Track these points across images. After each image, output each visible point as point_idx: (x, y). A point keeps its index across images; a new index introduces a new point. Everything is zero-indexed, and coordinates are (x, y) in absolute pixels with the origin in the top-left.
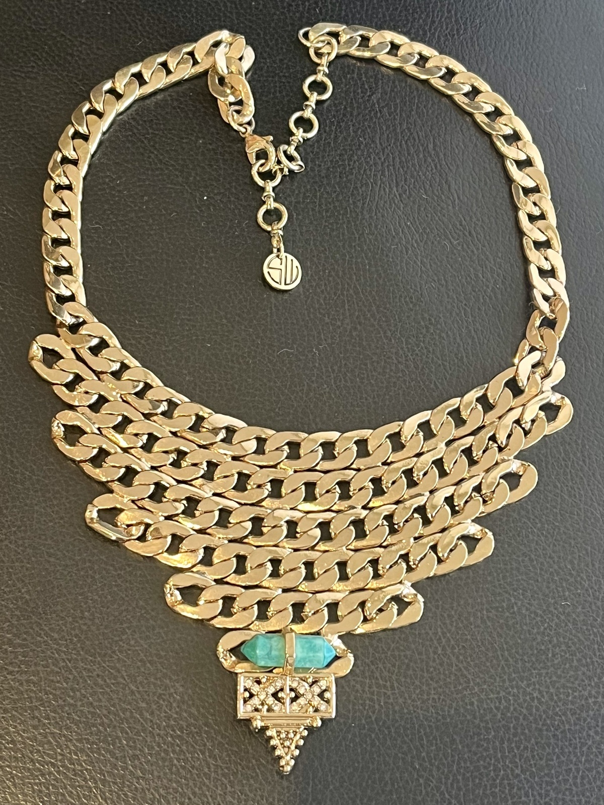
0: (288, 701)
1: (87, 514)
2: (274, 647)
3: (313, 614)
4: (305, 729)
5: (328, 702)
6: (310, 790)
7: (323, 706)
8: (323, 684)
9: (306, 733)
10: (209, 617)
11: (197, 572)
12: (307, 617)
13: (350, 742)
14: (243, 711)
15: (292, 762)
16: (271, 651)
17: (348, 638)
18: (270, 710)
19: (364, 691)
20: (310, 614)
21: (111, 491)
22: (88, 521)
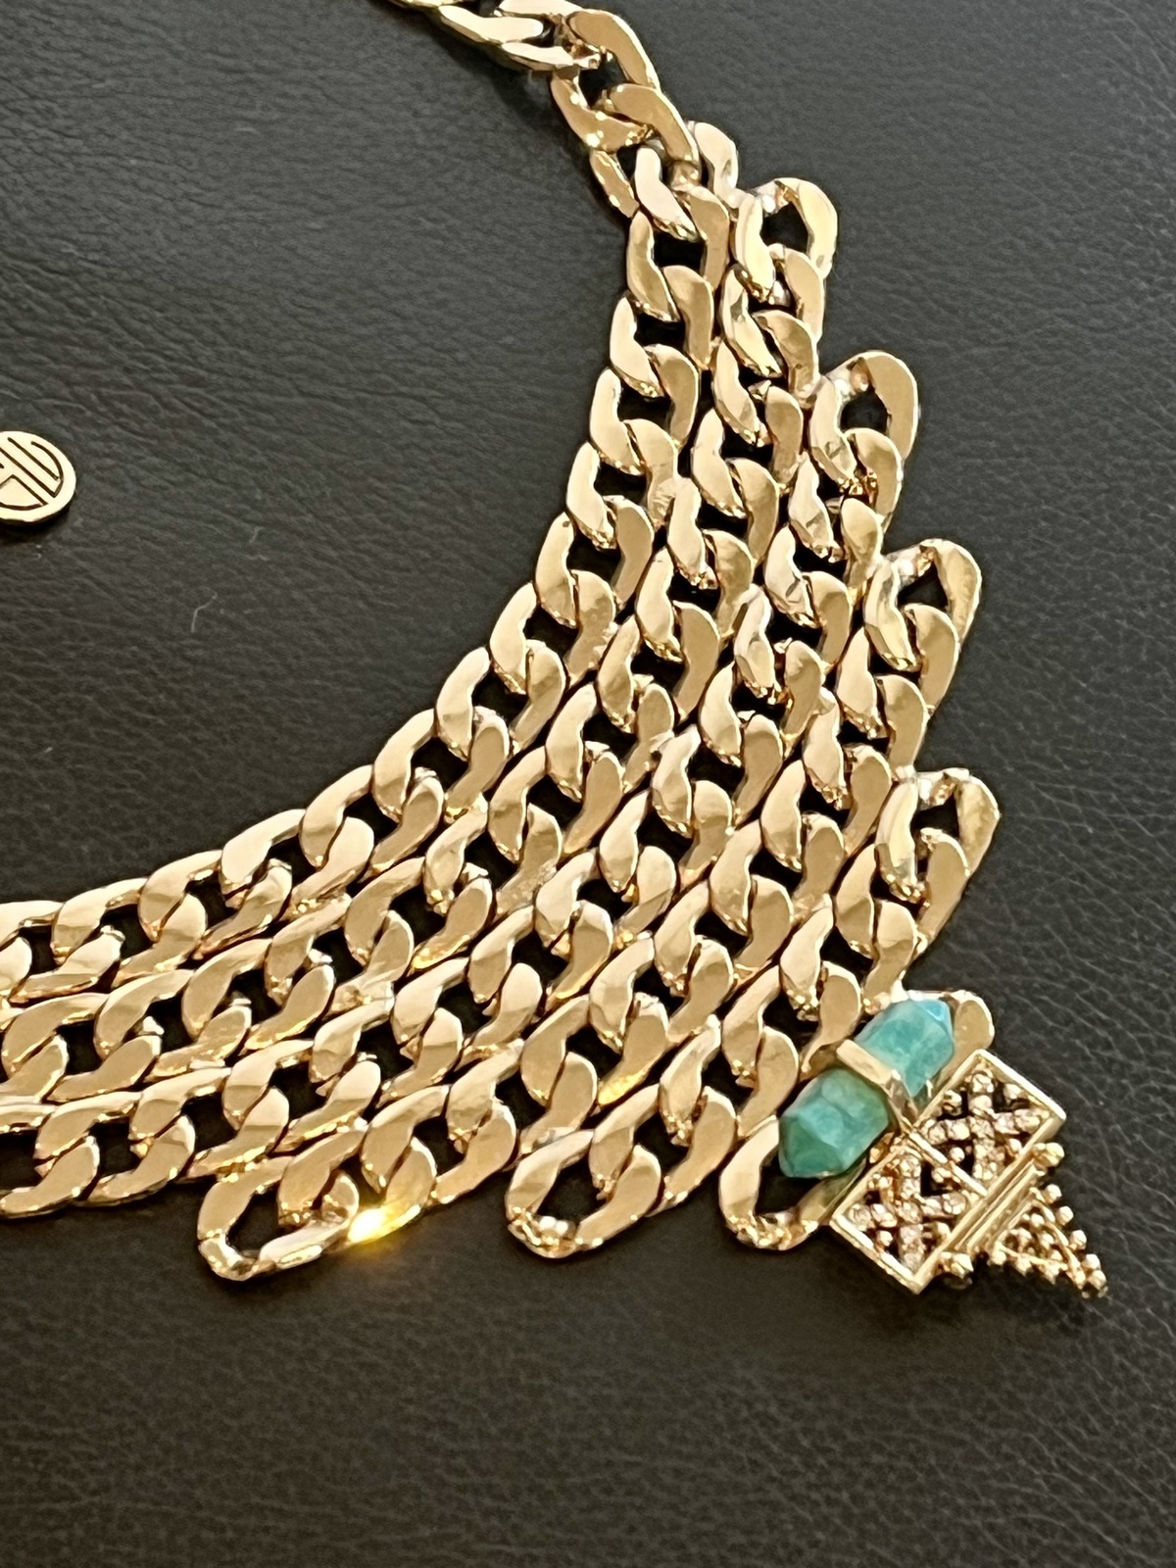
0: (960, 1175)
1: (218, 1268)
2: (843, 1103)
3: (819, 995)
4: (1042, 1188)
5: (1024, 1103)
6: (1161, 1284)
7: (1026, 1119)
8: (983, 1083)
9: (1054, 1191)
10: (654, 1195)
11: (537, 1146)
12: (814, 1011)
13: (1132, 1138)
14: (913, 1273)
15: (1093, 1260)
16: (844, 1113)
17: (919, 974)
18: (951, 1221)
19: (1050, 1032)
20: (815, 1002)
21: (209, 1180)
22: (234, 1276)
